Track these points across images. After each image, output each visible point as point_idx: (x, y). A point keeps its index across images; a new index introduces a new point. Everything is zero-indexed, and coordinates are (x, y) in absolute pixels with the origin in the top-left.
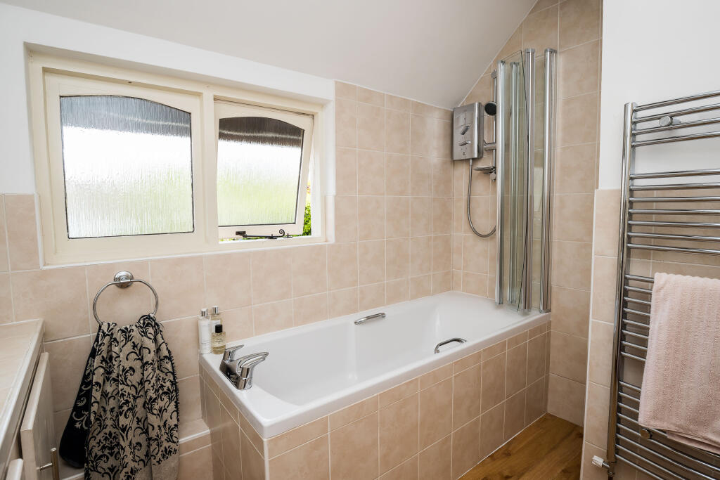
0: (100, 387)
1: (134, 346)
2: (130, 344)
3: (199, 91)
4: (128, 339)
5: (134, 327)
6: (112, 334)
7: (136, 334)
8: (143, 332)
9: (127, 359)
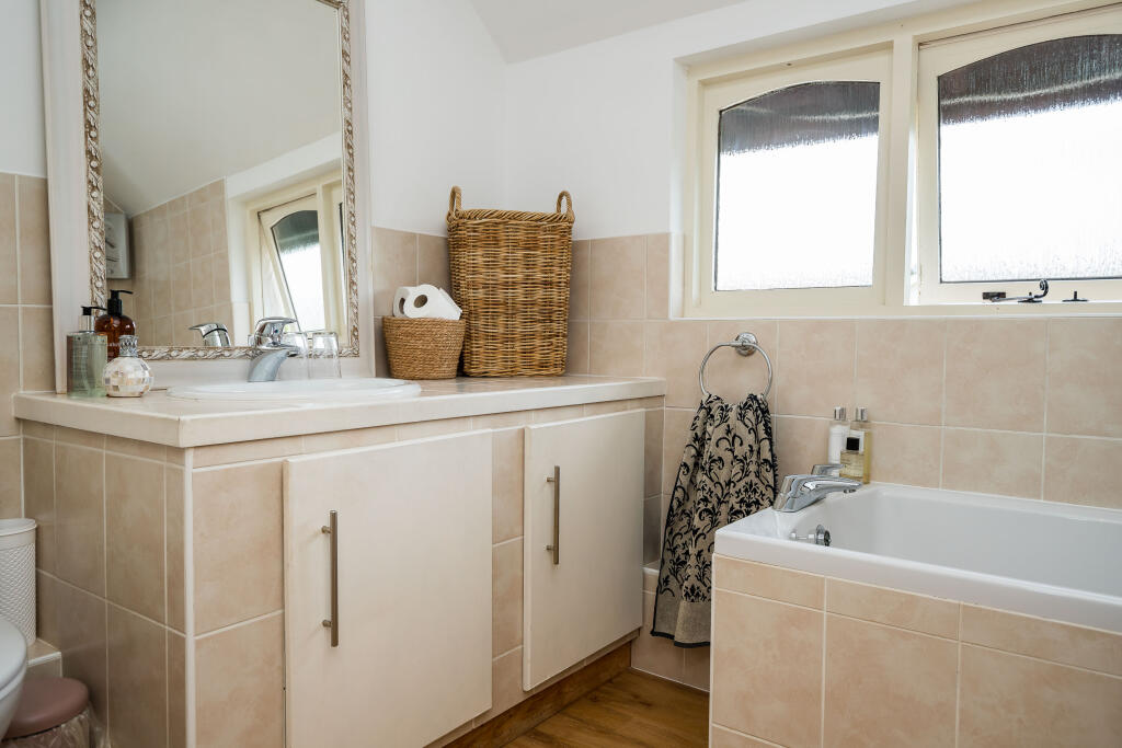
0: (688, 471)
1: (729, 432)
2: (724, 426)
3: (889, 39)
4: (724, 419)
5: (734, 407)
6: (710, 410)
7: (732, 415)
8: (740, 414)
9: (717, 446)
